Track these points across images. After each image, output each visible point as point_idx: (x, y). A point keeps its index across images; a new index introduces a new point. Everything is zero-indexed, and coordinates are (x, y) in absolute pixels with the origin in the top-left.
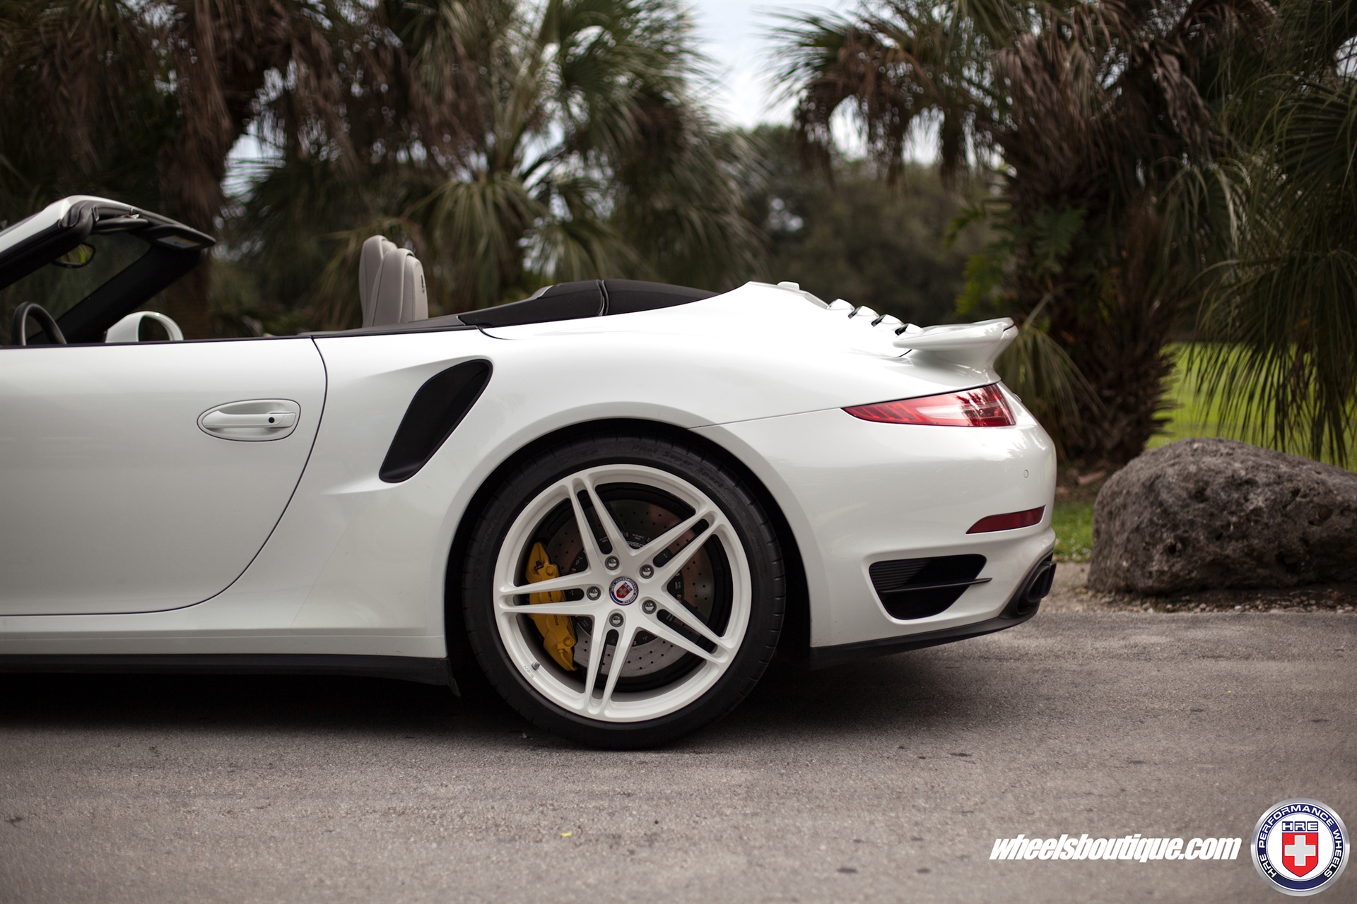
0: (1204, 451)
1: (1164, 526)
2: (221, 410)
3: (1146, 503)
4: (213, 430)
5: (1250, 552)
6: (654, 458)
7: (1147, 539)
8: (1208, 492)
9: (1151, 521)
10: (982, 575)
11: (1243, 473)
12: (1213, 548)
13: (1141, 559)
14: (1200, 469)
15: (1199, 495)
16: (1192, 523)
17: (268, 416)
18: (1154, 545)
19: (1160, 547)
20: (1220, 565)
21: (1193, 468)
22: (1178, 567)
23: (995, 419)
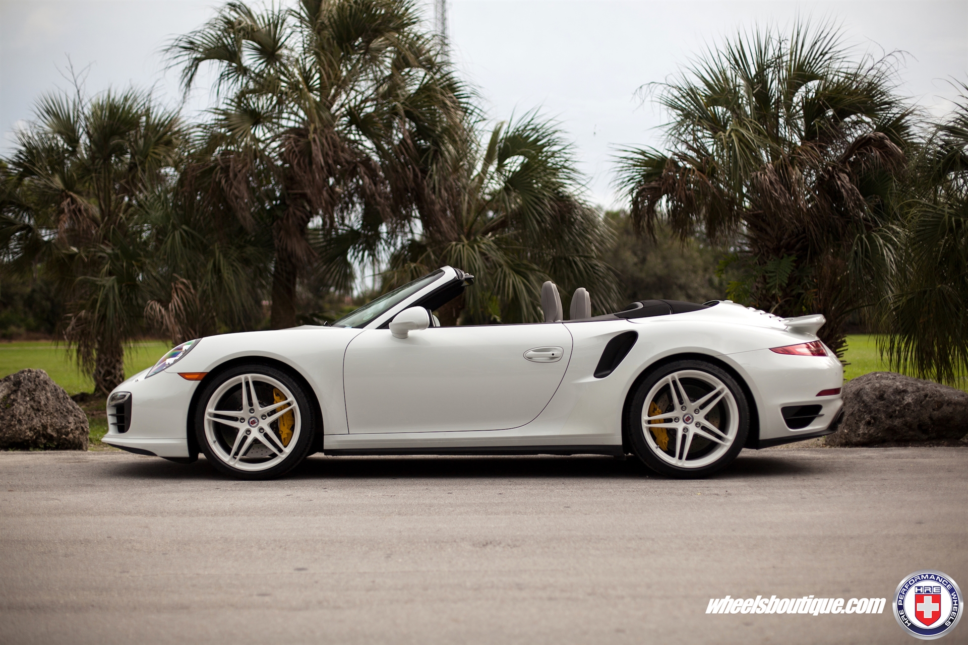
0: (882, 378)
1: (865, 412)
2: (534, 351)
3: (856, 402)
4: (530, 358)
5: (906, 424)
6: (702, 367)
7: (857, 418)
8: (885, 396)
9: (859, 410)
10: (821, 413)
11: (901, 387)
12: (888, 422)
13: (854, 428)
14: (881, 385)
15: (881, 397)
16: (878, 410)
17: (551, 353)
18: (860, 421)
19: (863, 422)
20: (892, 430)
21: (877, 385)
22: (872, 431)
23: (820, 353)
